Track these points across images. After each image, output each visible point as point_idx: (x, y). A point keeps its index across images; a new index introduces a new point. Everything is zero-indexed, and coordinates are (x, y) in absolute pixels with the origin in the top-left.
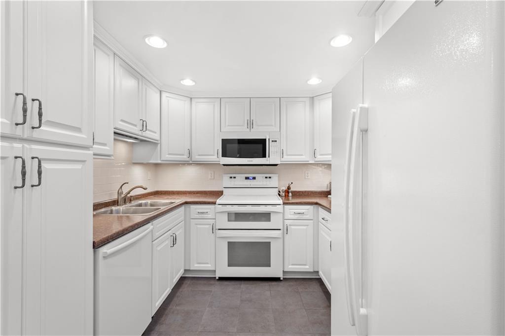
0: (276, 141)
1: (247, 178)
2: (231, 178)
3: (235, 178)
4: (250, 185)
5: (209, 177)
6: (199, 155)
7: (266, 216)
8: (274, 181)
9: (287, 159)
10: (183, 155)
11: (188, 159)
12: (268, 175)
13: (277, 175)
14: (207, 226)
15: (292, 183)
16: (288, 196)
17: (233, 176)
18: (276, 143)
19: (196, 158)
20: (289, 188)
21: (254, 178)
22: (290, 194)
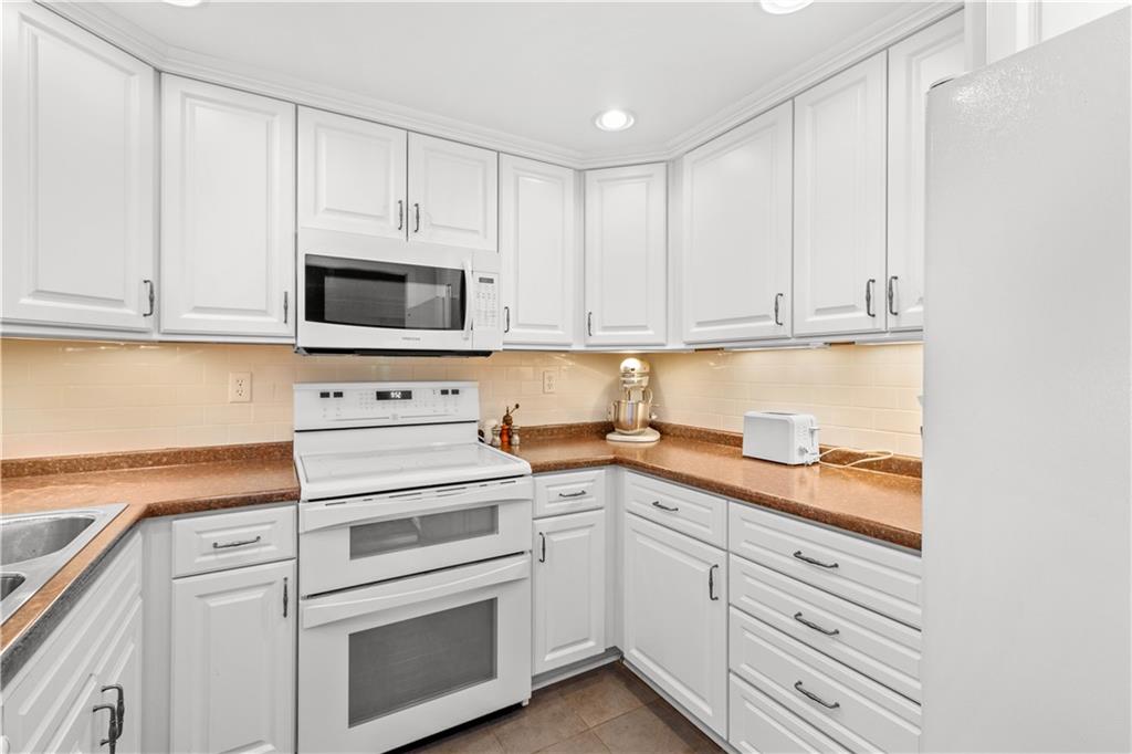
0: (491, 281)
1: (382, 396)
2: (325, 395)
3: (339, 395)
4: (395, 417)
5: (231, 395)
6: (197, 309)
7: (484, 519)
8: (469, 404)
9: (521, 336)
10: (119, 303)
11: (143, 323)
12: (450, 386)
13: (477, 384)
14: (258, 594)
15: (517, 406)
16: (510, 443)
17: (332, 388)
18: (490, 285)
19: (181, 318)
20: (507, 420)
21: (407, 395)
22: (516, 438)
